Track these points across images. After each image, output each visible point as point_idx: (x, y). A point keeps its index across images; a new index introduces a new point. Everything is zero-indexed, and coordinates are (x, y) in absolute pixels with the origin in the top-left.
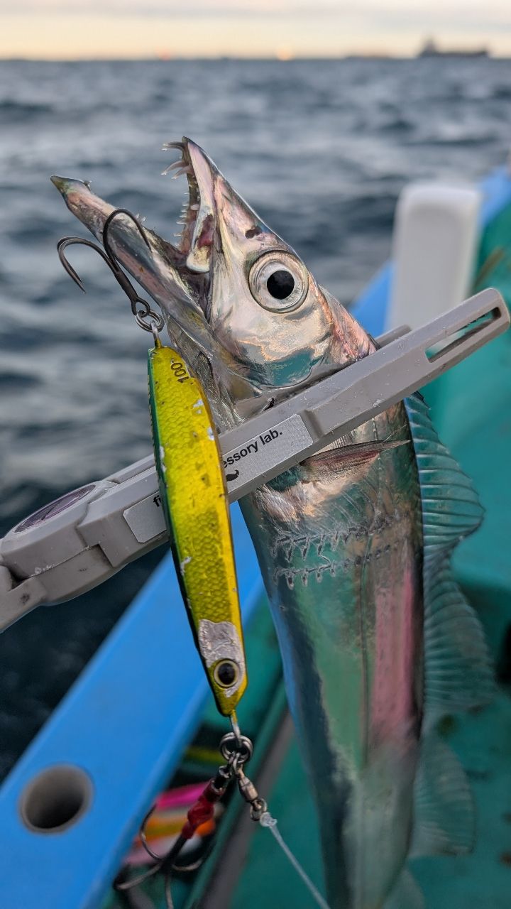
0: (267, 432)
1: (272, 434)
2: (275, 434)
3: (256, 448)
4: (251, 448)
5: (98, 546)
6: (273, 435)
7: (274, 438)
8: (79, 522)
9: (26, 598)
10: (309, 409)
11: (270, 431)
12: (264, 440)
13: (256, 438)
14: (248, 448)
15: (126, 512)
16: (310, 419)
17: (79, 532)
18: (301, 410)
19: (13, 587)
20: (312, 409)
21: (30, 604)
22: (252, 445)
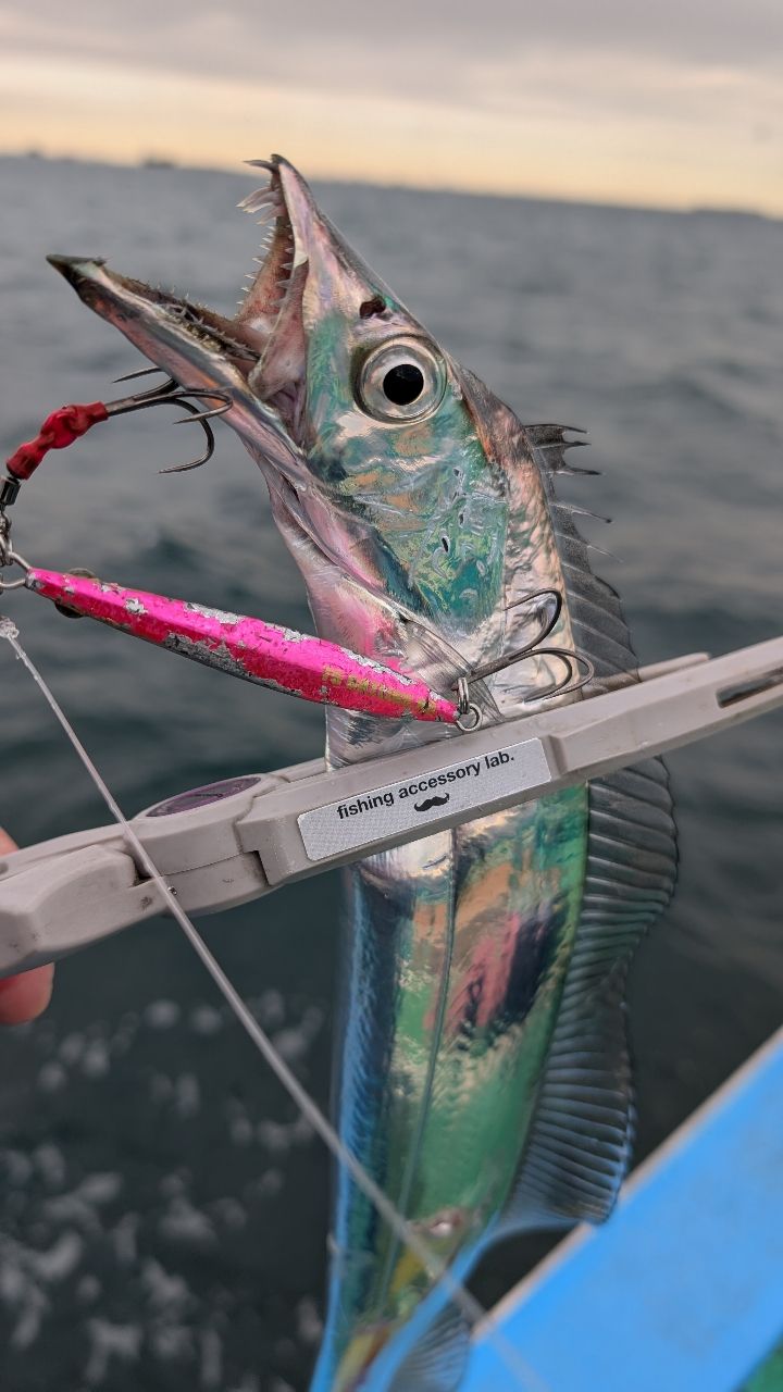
0: (495, 753)
1: (501, 756)
2: (505, 758)
3: (477, 770)
4: (471, 769)
5: (256, 853)
6: (502, 759)
7: (503, 762)
8: (239, 818)
9: (147, 901)
10: (554, 735)
11: (500, 753)
12: (490, 763)
13: (480, 758)
14: (468, 768)
15: (302, 817)
16: (554, 747)
17: (237, 830)
18: (545, 734)
19: (135, 884)
20: (561, 736)
21: (151, 910)
22: (473, 766)
